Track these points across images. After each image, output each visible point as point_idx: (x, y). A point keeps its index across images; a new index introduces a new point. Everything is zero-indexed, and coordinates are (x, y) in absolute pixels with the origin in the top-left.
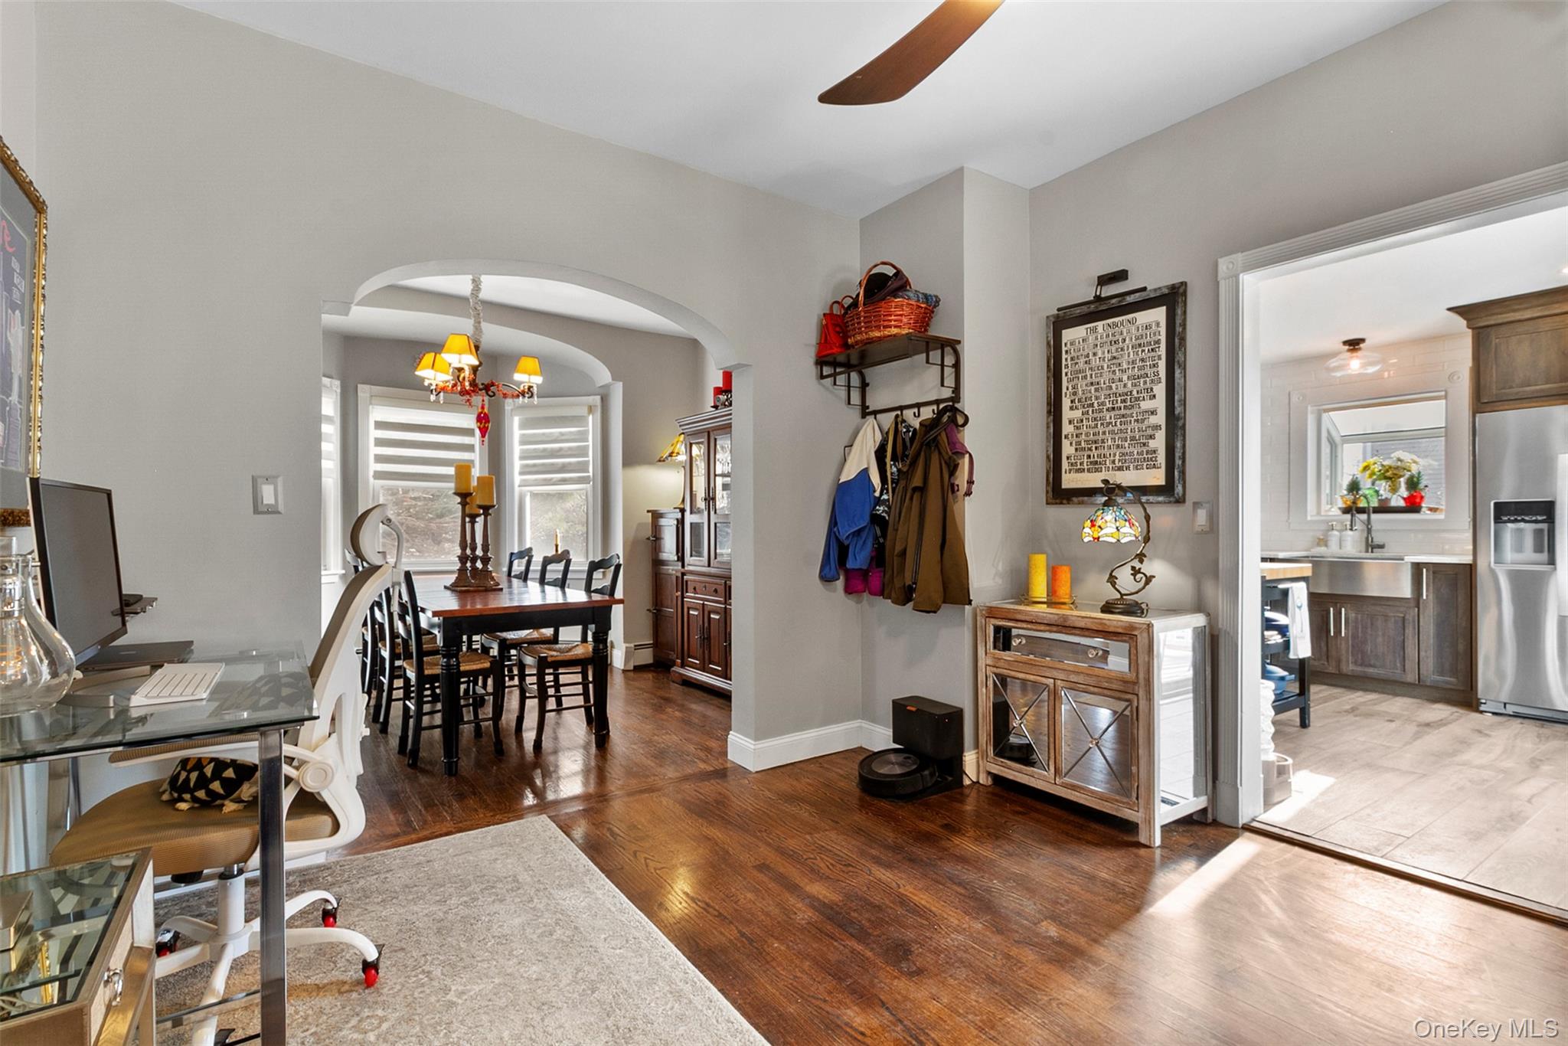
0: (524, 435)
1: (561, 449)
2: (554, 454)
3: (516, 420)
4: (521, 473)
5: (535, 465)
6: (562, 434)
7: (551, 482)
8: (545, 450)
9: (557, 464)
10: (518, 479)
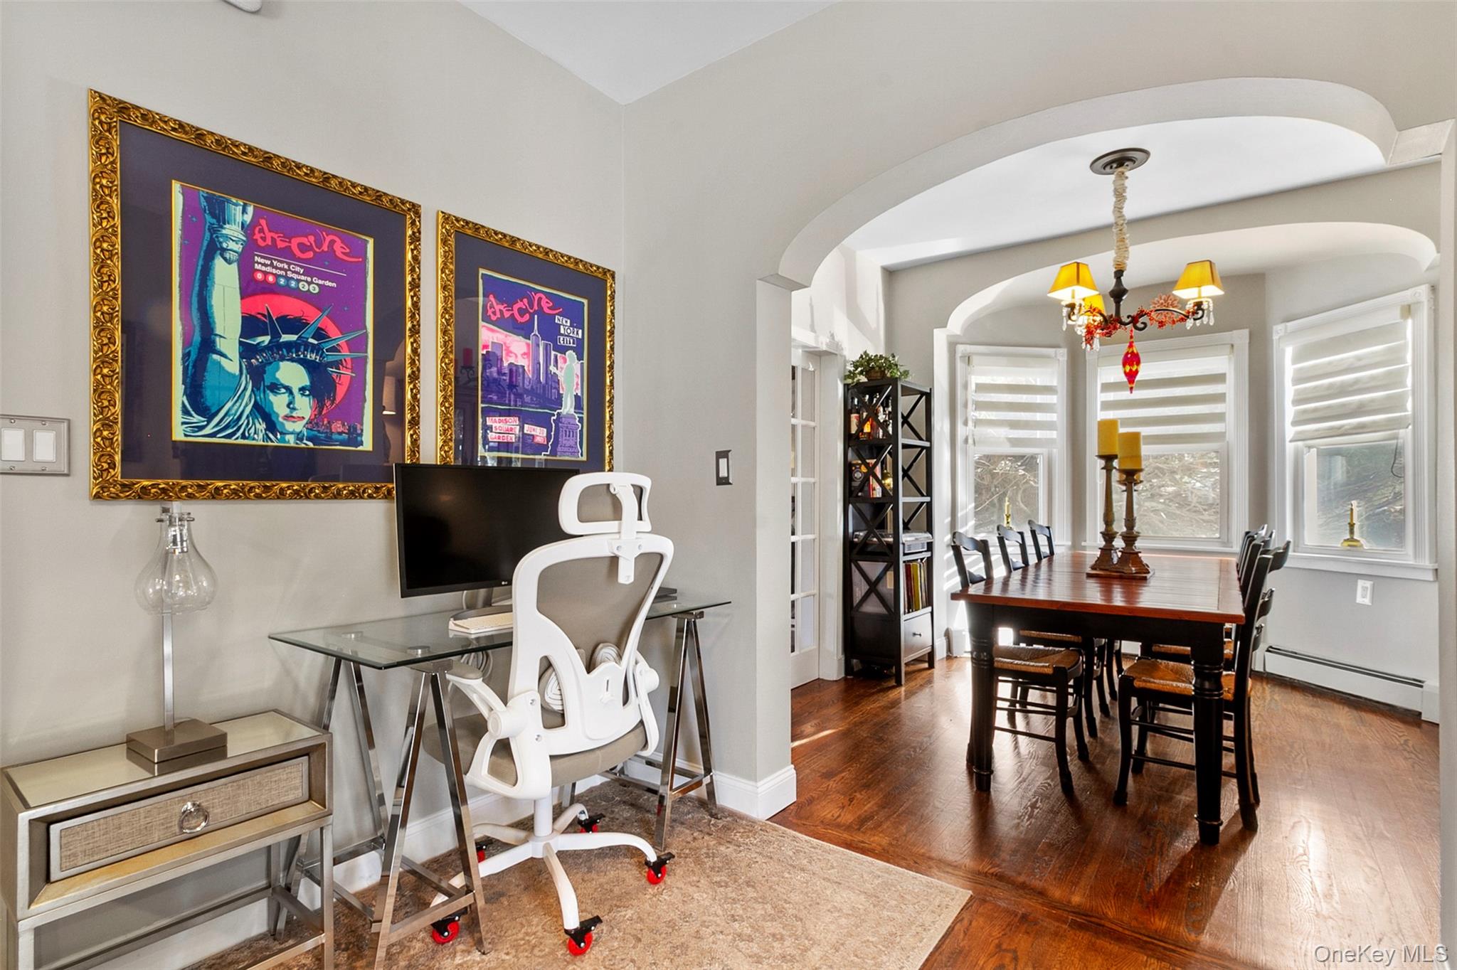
0: (1300, 369)
1: (1357, 381)
2: (1343, 390)
3: (1289, 352)
4: (1295, 423)
5: (1315, 410)
6: (1359, 358)
7: (1340, 432)
8: (1330, 386)
9: (1349, 404)
10: (1290, 431)
